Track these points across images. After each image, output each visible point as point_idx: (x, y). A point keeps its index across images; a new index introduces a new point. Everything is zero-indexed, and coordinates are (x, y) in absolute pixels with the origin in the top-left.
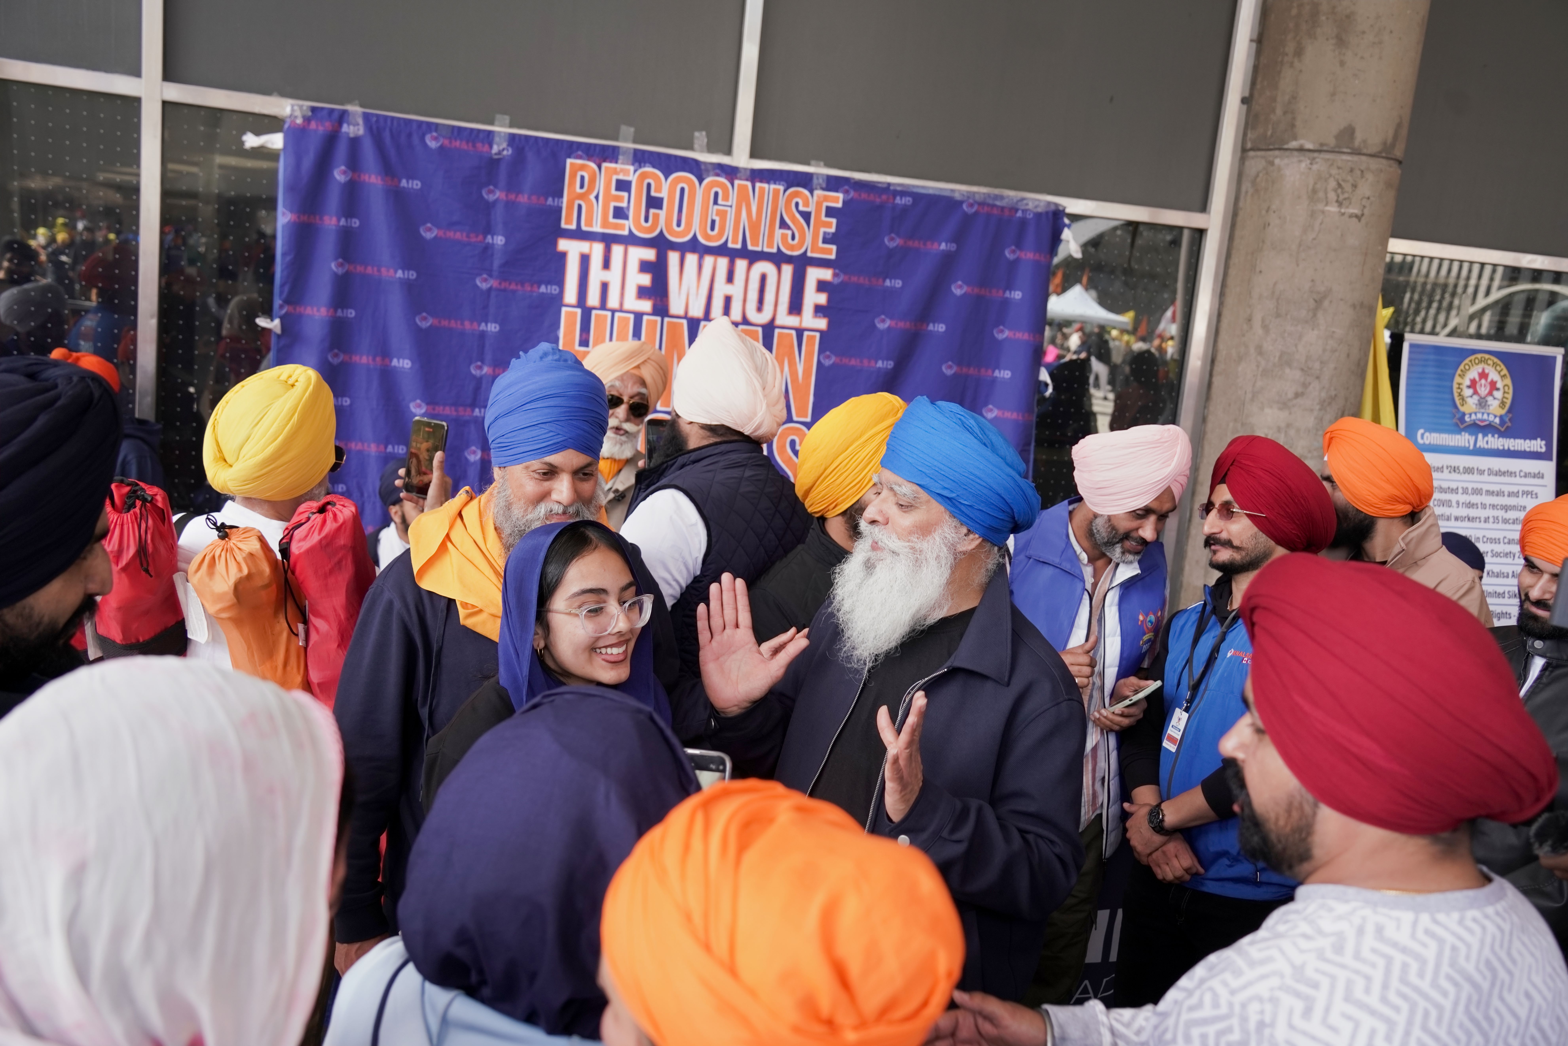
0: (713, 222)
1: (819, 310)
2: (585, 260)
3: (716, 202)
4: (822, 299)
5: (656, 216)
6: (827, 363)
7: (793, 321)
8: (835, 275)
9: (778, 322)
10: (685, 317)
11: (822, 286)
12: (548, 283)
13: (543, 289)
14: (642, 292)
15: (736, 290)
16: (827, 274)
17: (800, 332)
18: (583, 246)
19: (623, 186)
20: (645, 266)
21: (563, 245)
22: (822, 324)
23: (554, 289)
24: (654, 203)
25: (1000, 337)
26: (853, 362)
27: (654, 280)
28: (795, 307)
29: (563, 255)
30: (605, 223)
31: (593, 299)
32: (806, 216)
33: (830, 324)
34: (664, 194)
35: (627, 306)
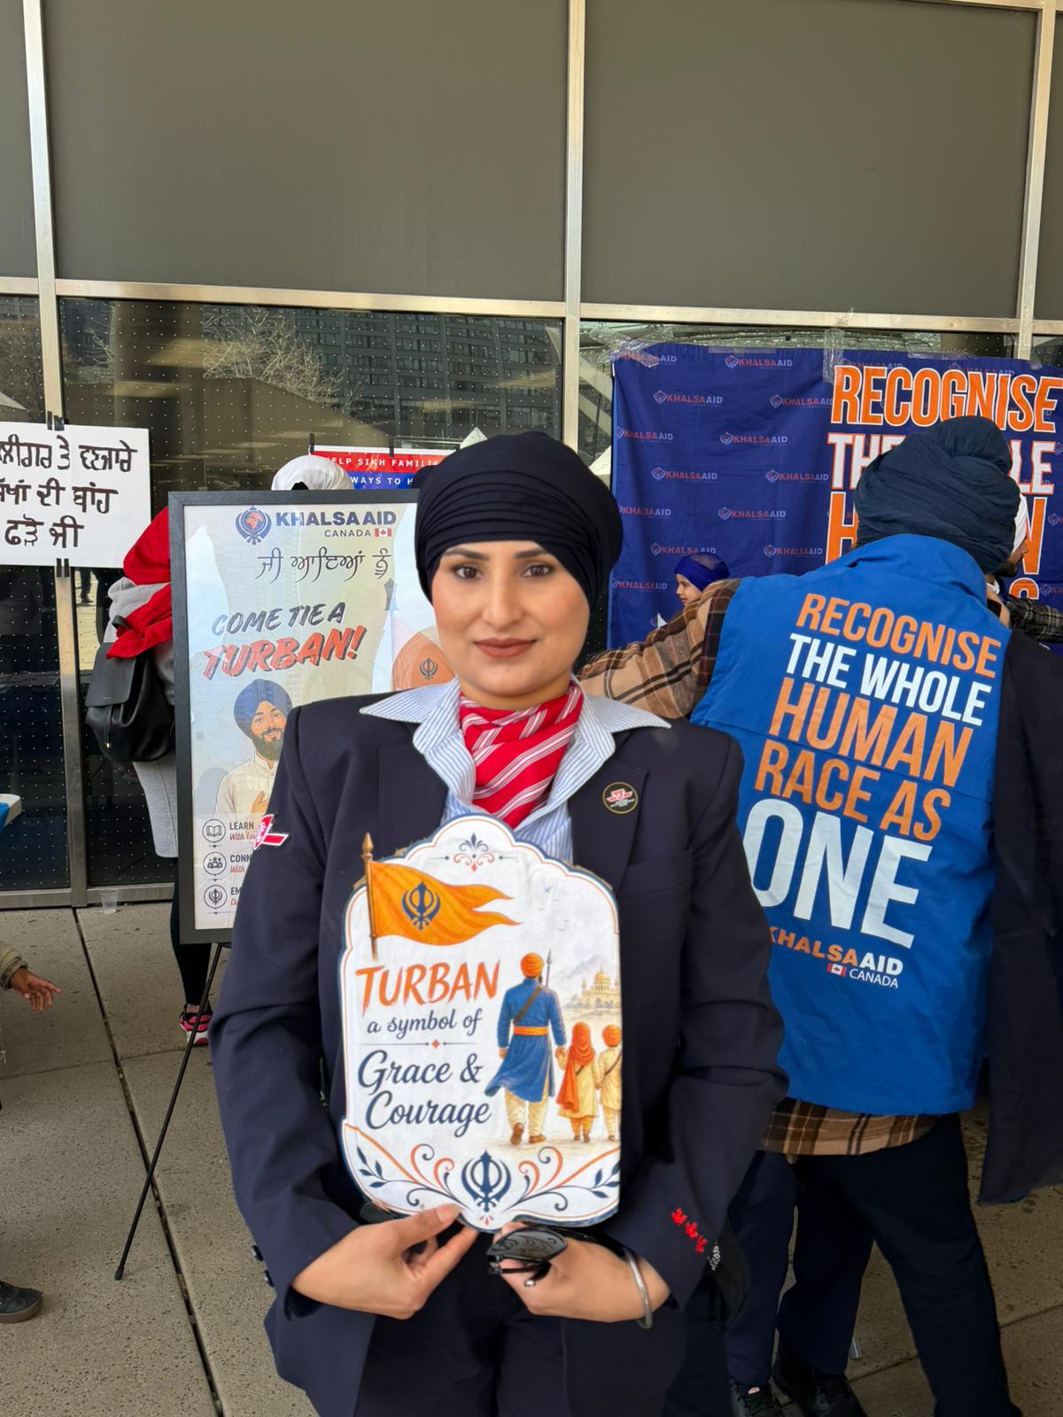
0: (953, 407)
1: (1046, 477)
2: (849, 449)
3: (954, 392)
4: (1047, 468)
5: (906, 408)
6: (1053, 523)
8: (1056, 447)
11: (1046, 457)
12: (821, 472)
13: (817, 477)
16: (1049, 447)
18: (848, 438)
19: (880, 384)
21: (833, 438)
22: (1049, 489)
23: (825, 477)
24: (904, 396)
28: (1026, 475)
29: (833, 446)
30: (866, 418)
32: (1031, 397)
33: (1055, 489)
34: (912, 387)
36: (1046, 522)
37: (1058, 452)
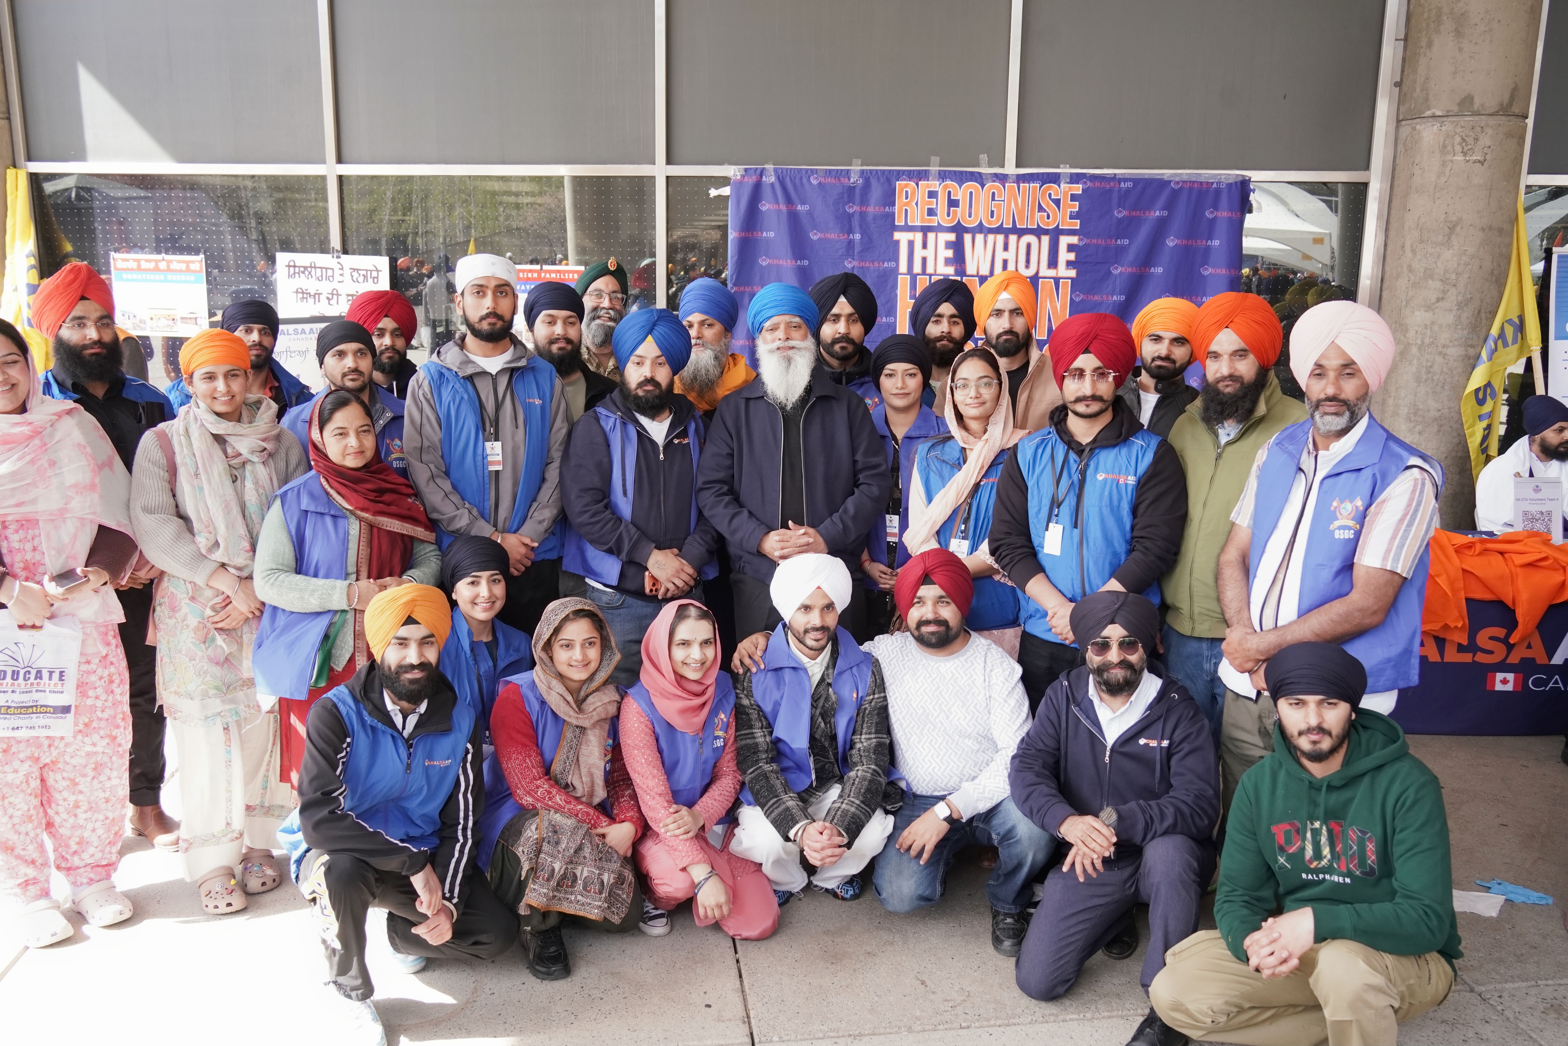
0: (992, 212)
1: (1069, 264)
2: (911, 244)
3: (993, 199)
4: (1072, 256)
5: (955, 213)
6: (1077, 299)
7: (1052, 273)
8: (1080, 240)
9: (1041, 274)
10: (977, 276)
11: (1071, 248)
12: (889, 260)
13: (886, 265)
14: (948, 261)
15: (1010, 256)
16: (1074, 240)
17: (1057, 280)
18: (910, 236)
19: (932, 194)
20: (949, 245)
21: (897, 235)
22: (1073, 273)
23: (893, 264)
24: (953, 203)
25: (1206, 273)
26: (1096, 298)
27: (955, 253)
28: (1053, 263)
29: (898, 242)
30: (923, 220)
31: (917, 269)
32: (1057, 202)
33: (1077, 273)
34: (959, 197)
35: (938, 272)
36: (1071, 299)
37: (1081, 244)
